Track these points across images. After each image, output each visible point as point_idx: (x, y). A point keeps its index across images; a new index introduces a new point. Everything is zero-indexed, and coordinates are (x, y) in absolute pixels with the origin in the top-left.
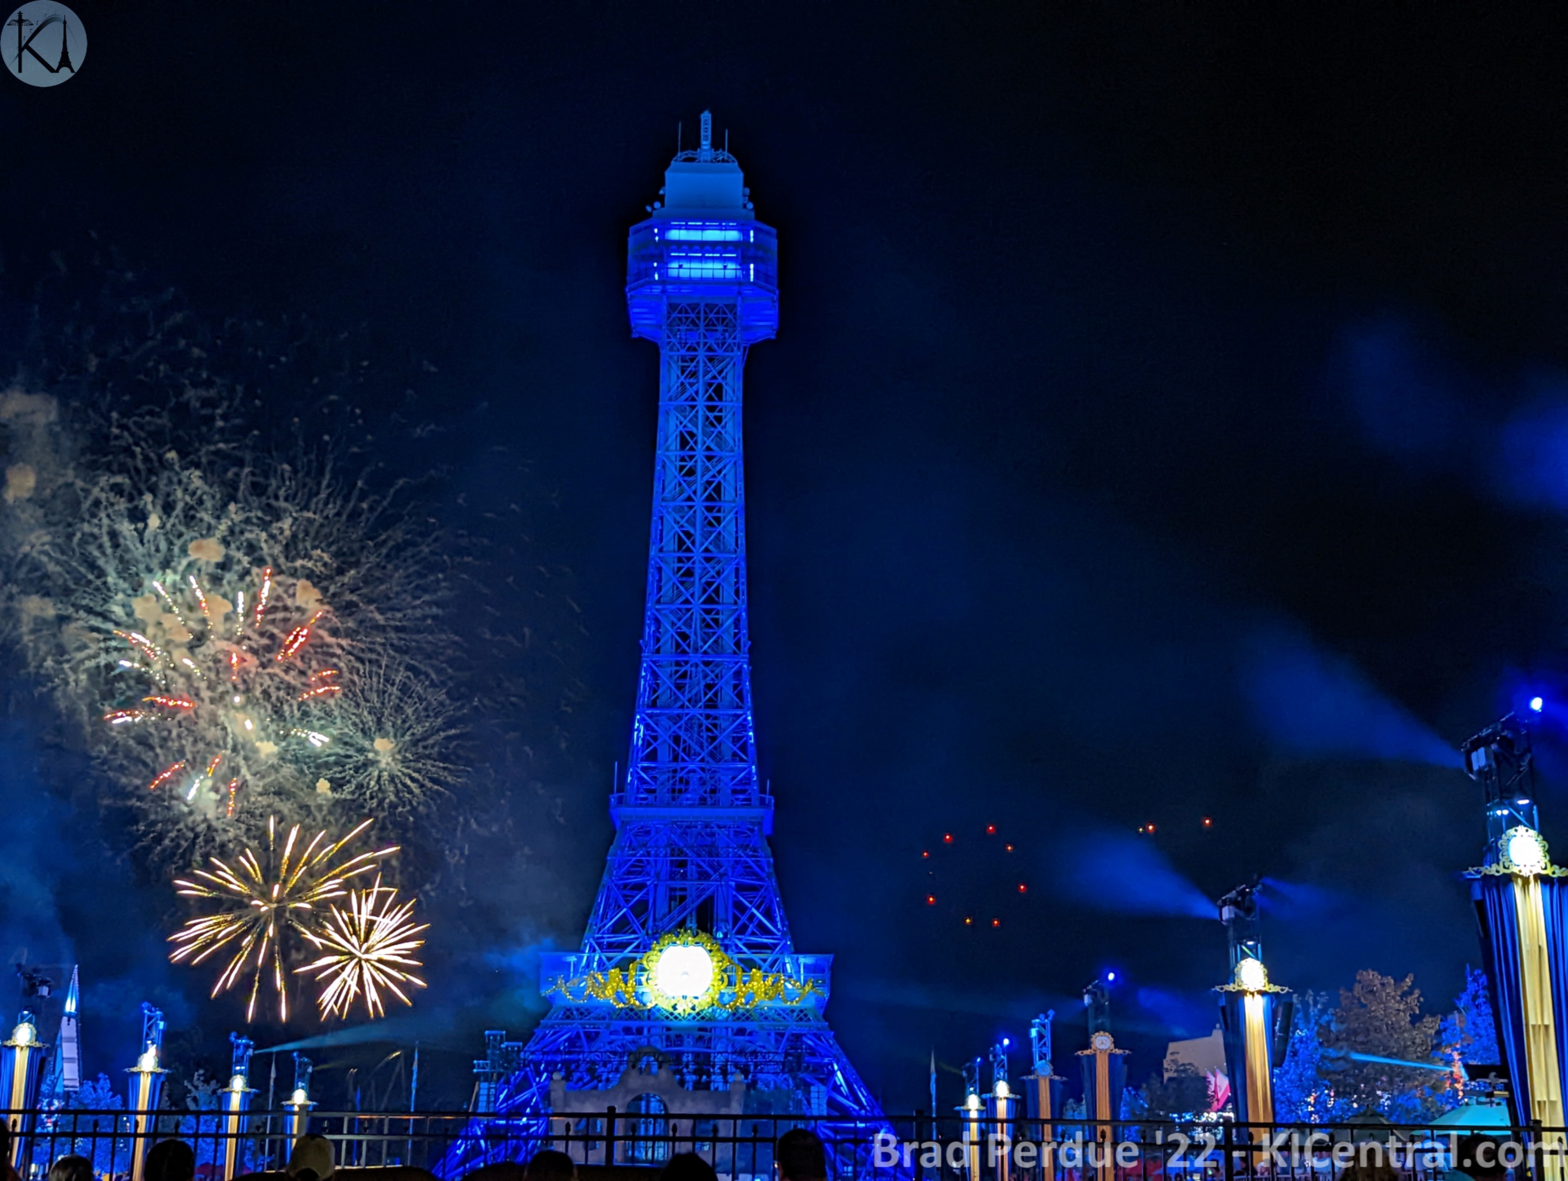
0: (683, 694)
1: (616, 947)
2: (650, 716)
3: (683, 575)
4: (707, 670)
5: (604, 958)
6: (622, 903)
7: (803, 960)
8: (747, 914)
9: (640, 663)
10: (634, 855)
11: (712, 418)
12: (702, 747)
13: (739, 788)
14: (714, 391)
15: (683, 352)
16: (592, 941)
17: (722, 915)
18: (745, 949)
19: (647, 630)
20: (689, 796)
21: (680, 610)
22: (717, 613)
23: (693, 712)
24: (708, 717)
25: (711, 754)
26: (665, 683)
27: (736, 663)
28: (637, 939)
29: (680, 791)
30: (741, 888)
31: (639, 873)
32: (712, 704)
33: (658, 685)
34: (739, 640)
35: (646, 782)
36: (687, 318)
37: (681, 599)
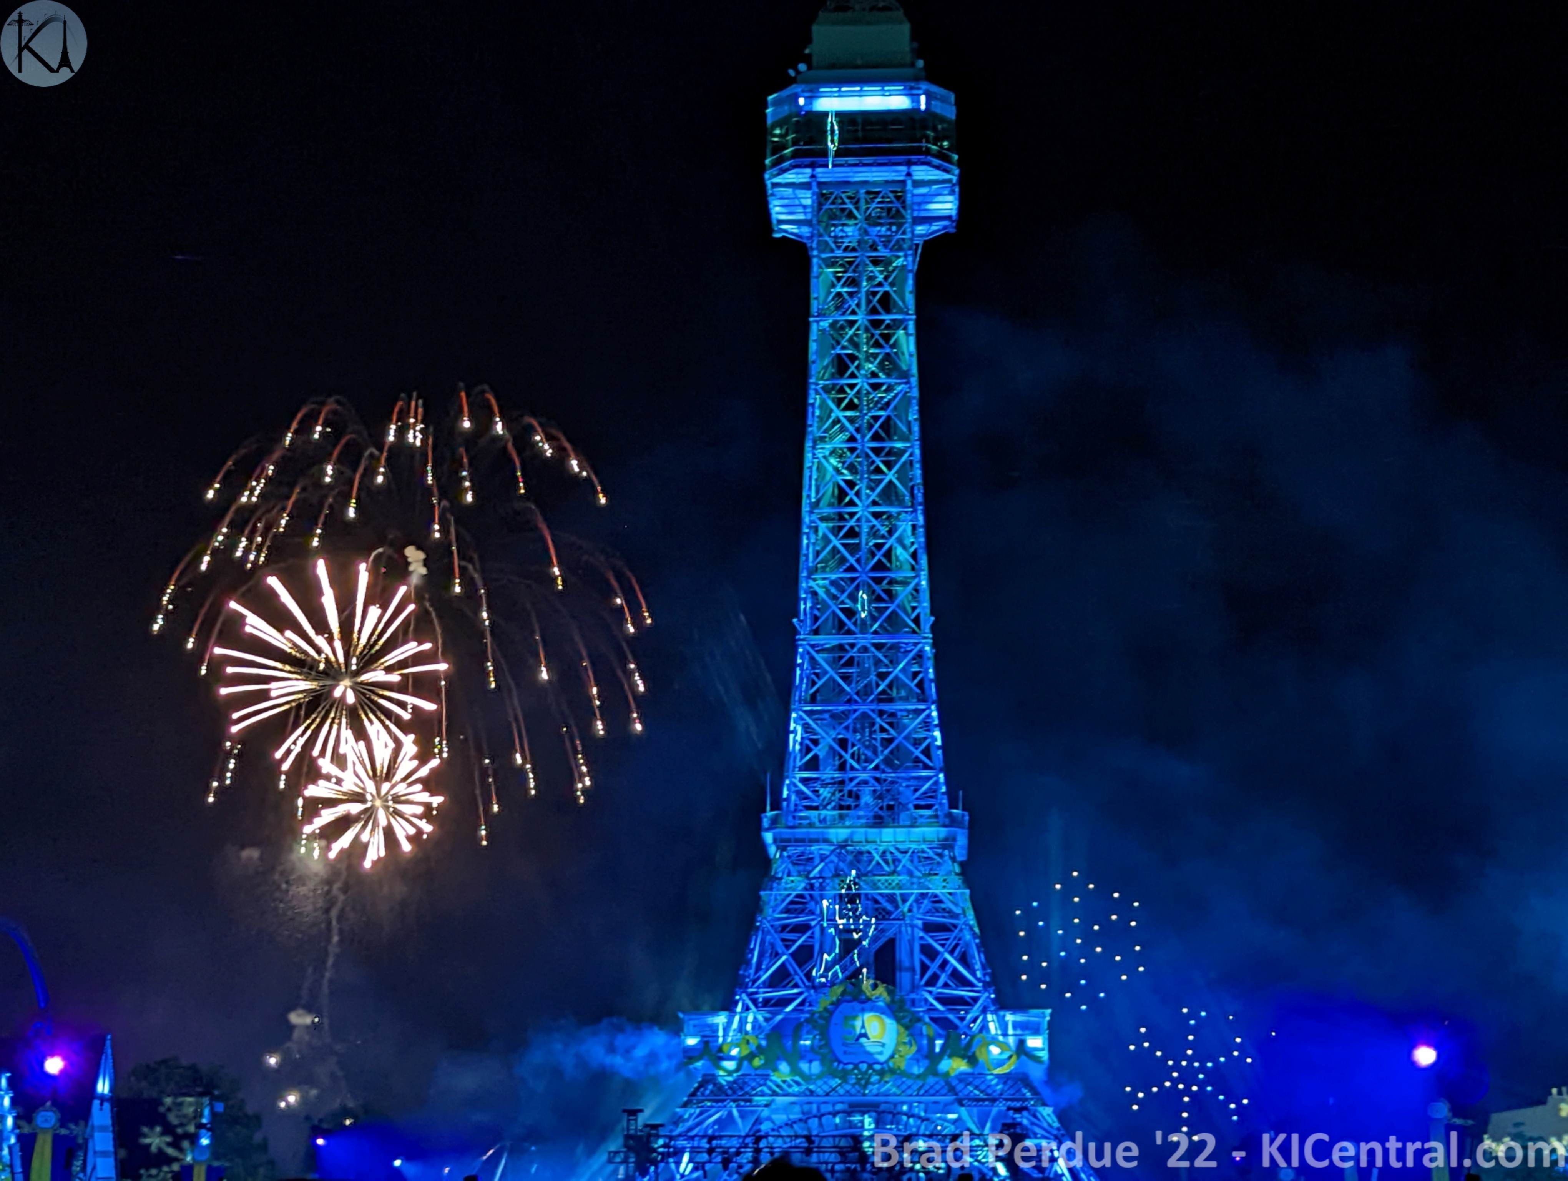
0: (849, 685)
1: (774, 1005)
2: (809, 713)
3: (846, 536)
4: (880, 655)
5: (760, 1018)
6: (780, 948)
7: (1010, 1017)
8: (939, 961)
9: (796, 648)
10: (794, 890)
11: (877, 337)
12: (875, 752)
13: (922, 803)
14: (879, 301)
15: (839, 253)
16: (744, 996)
17: (906, 964)
18: (938, 1005)
19: (802, 607)
20: (861, 813)
21: (842, 579)
22: (891, 582)
23: (864, 708)
24: (881, 713)
25: (887, 761)
26: (826, 672)
27: (916, 644)
28: (800, 994)
29: (849, 808)
30: (928, 927)
31: (802, 911)
32: (885, 697)
33: (817, 675)
34: (918, 617)
35: (807, 798)
36: (843, 210)
37: (845, 567)
